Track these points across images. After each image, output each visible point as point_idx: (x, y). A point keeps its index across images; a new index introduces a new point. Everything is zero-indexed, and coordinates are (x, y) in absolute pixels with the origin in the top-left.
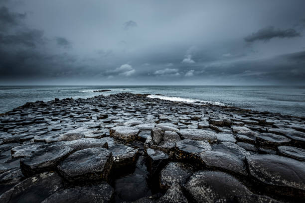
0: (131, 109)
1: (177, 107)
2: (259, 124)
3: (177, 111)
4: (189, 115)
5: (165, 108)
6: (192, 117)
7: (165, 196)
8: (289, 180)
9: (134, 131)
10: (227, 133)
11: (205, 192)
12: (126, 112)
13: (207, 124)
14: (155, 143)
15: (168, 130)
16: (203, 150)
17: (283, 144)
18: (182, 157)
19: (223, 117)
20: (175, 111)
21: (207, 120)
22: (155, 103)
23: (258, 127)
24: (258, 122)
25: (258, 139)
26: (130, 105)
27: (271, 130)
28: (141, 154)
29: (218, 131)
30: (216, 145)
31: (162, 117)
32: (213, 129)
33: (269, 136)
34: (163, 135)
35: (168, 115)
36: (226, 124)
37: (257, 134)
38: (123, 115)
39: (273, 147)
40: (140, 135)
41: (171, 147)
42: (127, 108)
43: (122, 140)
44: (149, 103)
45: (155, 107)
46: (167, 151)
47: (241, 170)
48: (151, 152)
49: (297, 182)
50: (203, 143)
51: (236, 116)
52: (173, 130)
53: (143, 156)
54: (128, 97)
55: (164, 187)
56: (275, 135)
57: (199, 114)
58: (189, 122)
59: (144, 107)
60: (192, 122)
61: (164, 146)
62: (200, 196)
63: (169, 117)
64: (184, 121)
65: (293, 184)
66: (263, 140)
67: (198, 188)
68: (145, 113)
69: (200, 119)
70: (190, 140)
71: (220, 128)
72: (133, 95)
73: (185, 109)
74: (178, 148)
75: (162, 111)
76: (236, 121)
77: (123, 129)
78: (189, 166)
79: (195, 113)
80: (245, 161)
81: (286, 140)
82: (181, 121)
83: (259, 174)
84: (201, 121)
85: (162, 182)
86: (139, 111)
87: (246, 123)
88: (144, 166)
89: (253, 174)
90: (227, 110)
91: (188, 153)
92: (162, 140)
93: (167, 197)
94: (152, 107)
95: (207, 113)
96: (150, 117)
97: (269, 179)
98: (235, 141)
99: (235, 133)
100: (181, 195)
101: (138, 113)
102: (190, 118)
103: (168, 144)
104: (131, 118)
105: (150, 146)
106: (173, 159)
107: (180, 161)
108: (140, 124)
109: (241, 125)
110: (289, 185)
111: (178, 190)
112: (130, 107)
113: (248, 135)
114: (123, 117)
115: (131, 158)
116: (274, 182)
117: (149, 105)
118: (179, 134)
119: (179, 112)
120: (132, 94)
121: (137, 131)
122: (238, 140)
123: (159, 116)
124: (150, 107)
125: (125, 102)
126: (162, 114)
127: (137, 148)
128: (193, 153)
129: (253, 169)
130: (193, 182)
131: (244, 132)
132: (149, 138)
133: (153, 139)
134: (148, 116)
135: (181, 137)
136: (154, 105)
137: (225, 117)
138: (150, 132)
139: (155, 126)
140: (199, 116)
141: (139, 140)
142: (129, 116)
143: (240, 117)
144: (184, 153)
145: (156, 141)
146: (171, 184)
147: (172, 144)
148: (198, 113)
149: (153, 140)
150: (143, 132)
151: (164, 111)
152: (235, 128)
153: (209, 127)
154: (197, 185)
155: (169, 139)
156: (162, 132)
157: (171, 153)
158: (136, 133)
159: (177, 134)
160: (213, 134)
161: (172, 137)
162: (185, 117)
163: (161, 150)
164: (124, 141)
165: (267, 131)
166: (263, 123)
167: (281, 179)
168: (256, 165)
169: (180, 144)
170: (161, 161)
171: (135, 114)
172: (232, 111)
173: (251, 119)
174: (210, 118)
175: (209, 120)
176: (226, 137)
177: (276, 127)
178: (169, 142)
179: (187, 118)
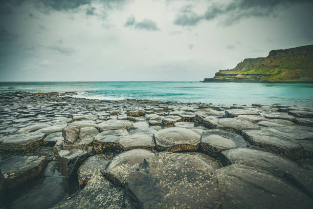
0: (28, 113)
1: (95, 104)
2: (164, 111)
3: (94, 109)
4: (108, 111)
5: (80, 107)
6: (111, 112)
7: (85, 188)
8: (178, 141)
9: (36, 136)
10: (142, 121)
11: (123, 168)
12: (18, 117)
13: (126, 116)
14: (69, 143)
15: (84, 126)
16: (121, 137)
17: (177, 121)
18: (102, 148)
19: (138, 109)
20: (92, 109)
21: (126, 113)
22: (65, 102)
23: (164, 112)
24: (163, 109)
25: (164, 121)
26: (26, 108)
27: (171, 113)
28: (52, 160)
29: (135, 121)
30: (132, 131)
31: (76, 116)
32: (131, 120)
33: (170, 117)
34: (78, 133)
35: (84, 114)
36: (141, 114)
37: (162, 118)
38: (14, 123)
39: (172, 124)
40: (46, 139)
41: (88, 143)
42: (19, 112)
43: (17, 151)
44: (56, 103)
45: (66, 107)
46: (85, 147)
47: (151, 144)
48: (62, 153)
49: (182, 140)
50: (121, 131)
51: (149, 107)
52: (90, 126)
53: (53, 162)
54: (21, 97)
55: (84, 181)
56: (173, 116)
57: (118, 109)
58: (108, 118)
59: (50, 108)
60: (111, 117)
61: (80, 144)
62: (119, 173)
63: (86, 116)
64: (103, 118)
65: (180, 142)
66: (166, 121)
67: (118, 167)
68: (52, 115)
69: (118, 113)
70: (109, 131)
71: (137, 118)
72: (30, 95)
73: (104, 106)
74: (96, 141)
75: (76, 111)
76: (148, 110)
77: (17, 138)
78: (109, 154)
79: (114, 108)
80: (154, 138)
81: (179, 118)
82: (100, 117)
83: (162, 142)
84: (120, 114)
85: (82, 178)
86: (42, 114)
87: (155, 111)
88: (56, 171)
89: (158, 144)
90: (143, 103)
91: (108, 143)
92: (78, 138)
93: (88, 188)
94: (62, 108)
95: (125, 107)
97: (167, 144)
98: (148, 126)
99: (148, 119)
100: (102, 180)
101: (40, 117)
102: (109, 114)
103: (86, 140)
104: (30, 124)
105: (62, 148)
106: (94, 153)
107: (100, 153)
108: (46, 127)
109: (152, 113)
110: (178, 143)
111: (99, 177)
112: (25, 111)
113: (157, 119)
114: (15, 125)
115: (37, 168)
116: (170, 144)
117: (57, 105)
118: (97, 128)
119: (97, 109)
120: (27, 93)
121: (42, 135)
122: (151, 125)
123: (72, 117)
124: (58, 108)
125: (16, 105)
126: (77, 113)
127: (43, 155)
128: (113, 141)
129: (158, 140)
130: (112, 165)
131: (154, 118)
132: (60, 140)
133: (65, 139)
134: (58, 118)
135: (100, 130)
136: (64, 105)
137: (140, 108)
138: (61, 133)
139: (68, 125)
140: (118, 111)
141: (45, 146)
142: (24, 123)
143: (152, 107)
144: (103, 144)
145: (70, 140)
146: (91, 175)
147: (90, 139)
148: (116, 108)
149: (65, 140)
150: (51, 135)
151: (78, 110)
152: (148, 116)
153: (128, 119)
154: (117, 165)
155: (86, 135)
156: (78, 130)
157: (90, 148)
158: (39, 138)
159: (95, 128)
160: (129, 123)
161: (89, 133)
162: (104, 113)
163: (77, 148)
164: (22, 151)
165: (169, 115)
166: (166, 109)
167: (174, 141)
168: (160, 136)
169: (99, 137)
170: (77, 159)
171: (35, 119)
172: (146, 103)
173: (159, 107)
174: (128, 111)
175: (128, 113)
176: (141, 124)
177: (173, 111)
178: (87, 138)
179: (106, 114)
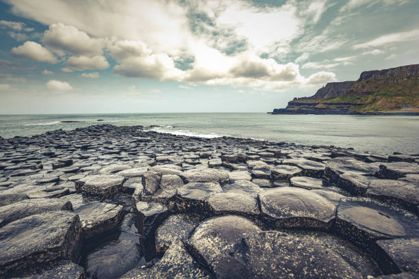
0: (112, 149)
1: (182, 142)
2: (274, 156)
3: (181, 148)
4: (198, 153)
5: (165, 144)
6: (201, 153)
7: (162, 260)
8: (296, 211)
9: (115, 180)
10: (242, 170)
11: (212, 242)
12: (103, 153)
13: (220, 162)
14: (148, 194)
15: (167, 173)
16: (211, 193)
17: (295, 175)
18: (186, 206)
19: (237, 151)
20: (178, 148)
21: (220, 157)
22: (149, 138)
23: (274, 159)
24: (273, 154)
25: (273, 173)
26: (111, 143)
27: (285, 161)
28: (129, 212)
29: (232, 169)
30: (228, 185)
31: (160, 157)
32: (227, 167)
33: (283, 168)
34: (159, 181)
35: (169, 154)
36: (241, 160)
37: (272, 167)
38: (99, 159)
39: (286, 179)
40: (125, 185)
41: (170, 196)
42: (105, 148)
43: (97, 195)
44: (140, 138)
45: (150, 144)
46: (165, 202)
47: (253, 209)
48: (141, 206)
49: (303, 211)
50: (212, 184)
51: (253, 149)
52: (174, 173)
53: (131, 214)
54: (107, 130)
55: (162, 249)
56: (288, 167)
57: (210, 150)
58: (197, 161)
59: (133, 145)
60: (201, 161)
61: (161, 196)
62: (206, 248)
63: (170, 157)
64: (190, 161)
65: (299, 214)
66: (277, 174)
67: (205, 240)
68: (135, 154)
69: (210, 156)
70: (196, 183)
71: (235, 165)
72: (115, 128)
73: (192, 145)
74: (179, 196)
75: (160, 149)
76: (252, 154)
77: (98, 179)
78: (195, 216)
79: (205, 149)
80: (258, 199)
81: (299, 170)
82: (187, 160)
83: (271, 209)
84: (212, 158)
85: (159, 243)
86: (125, 151)
87: (262, 156)
88: (133, 226)
89: (265, 211)
90: (243, 143)
91: (194, 200)
92: (159, 188)
93: (165, 260)
94: (146, 145)
95: (219, 148)
96: (142, 158)
97: (279, 213)
98: (251, 178)
99: (250, 168)
100: (183, 253)
101: (124, 154)
102: (198, 156)
103: (168, 193)
104: (112, 162)
105: (140, 199)
106: (174, 211)
107: (182, 212)
108: (126, 169)
109: (257, 159)
110: (297, 215)
111: (180, 248)
112: (110, 146)
113: (264, 169)
114: (100, 162)
115: (113, 219)
116: (284, 215)
117: (141, 141)
118: (181, 177)
119: (184, 149)
120: (113, 127)
121: (122, 179)
122: (254, 176)
123: (155, 157)
124: (142, 144)
125: (103, 140)
126: (161, 153)
127: (121, 204)
128: (200, 198)
129: (265, 205)
130: (197, 235)
131: (259, 167)
132: (139, 187)
133: (144, 188)
134: (140, 157)
135: (185, 181)
136: (148, 141)
137: (240, 151)
138: (141, 179)
139: (148, 170)
140: (210, 152)
141: (124, 192)
142: (108, 160)
143: (257, 150)
144: (188, 200)
145: (149, 190)
146: (170, 243)
147: (172, 191)
148: (208, 149)
149: (144, 190)
150: (131, 180)
151: (163, 149)
152: (250, 163)
153: (222, 165)
154: (203, 236)
155: (168, 185)
156: (158, 177)
157: (172, 203)
158: (119, 182)
159: (179, 177)
160: (224, 173)
161: (172, 182)
162: (192, 155)
163: (157, 201)
164: (102, 195)
165: (281, 164)
166: (278, 155)
167: (290, 210)
168: (268, 200)
169: (182, 190)
170: (156, 217)
171: (118, 156)
172: (248, 143)
173: (268, 151)
174: (222, 154)
175: (223, 158)
176: (240, 175)
177: (289, 158)
178: (169, 189)
179: (195, 156)
